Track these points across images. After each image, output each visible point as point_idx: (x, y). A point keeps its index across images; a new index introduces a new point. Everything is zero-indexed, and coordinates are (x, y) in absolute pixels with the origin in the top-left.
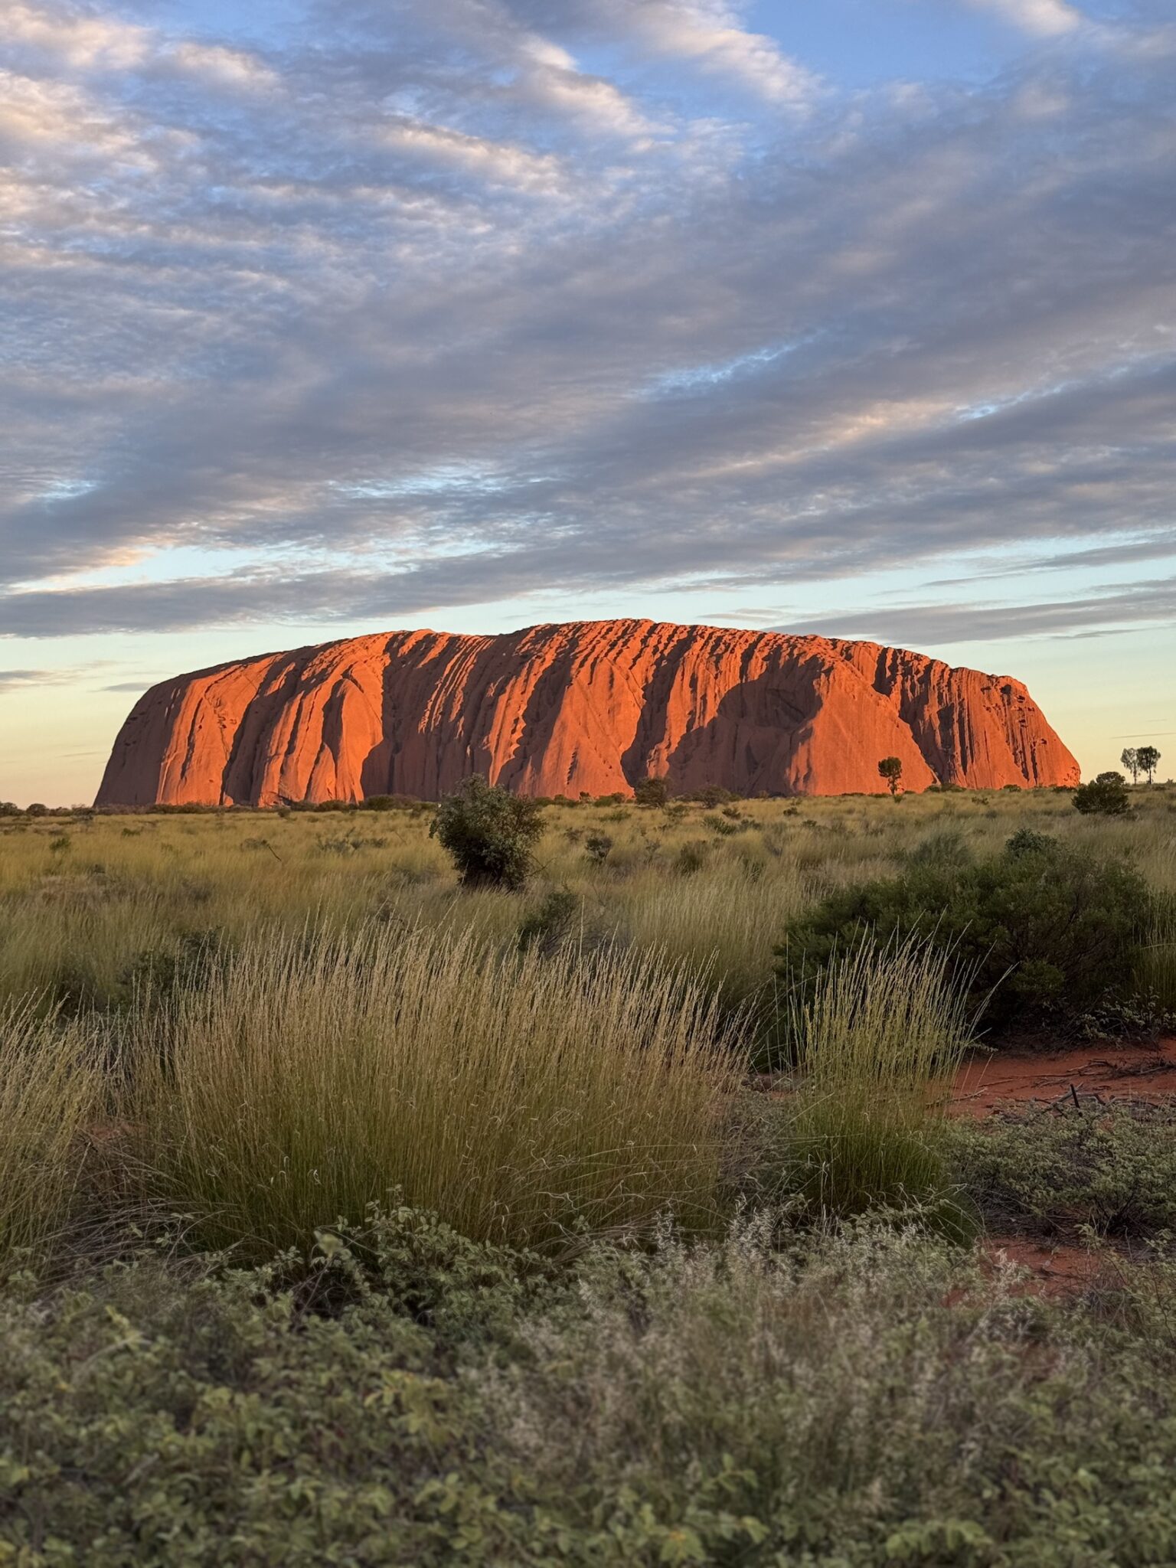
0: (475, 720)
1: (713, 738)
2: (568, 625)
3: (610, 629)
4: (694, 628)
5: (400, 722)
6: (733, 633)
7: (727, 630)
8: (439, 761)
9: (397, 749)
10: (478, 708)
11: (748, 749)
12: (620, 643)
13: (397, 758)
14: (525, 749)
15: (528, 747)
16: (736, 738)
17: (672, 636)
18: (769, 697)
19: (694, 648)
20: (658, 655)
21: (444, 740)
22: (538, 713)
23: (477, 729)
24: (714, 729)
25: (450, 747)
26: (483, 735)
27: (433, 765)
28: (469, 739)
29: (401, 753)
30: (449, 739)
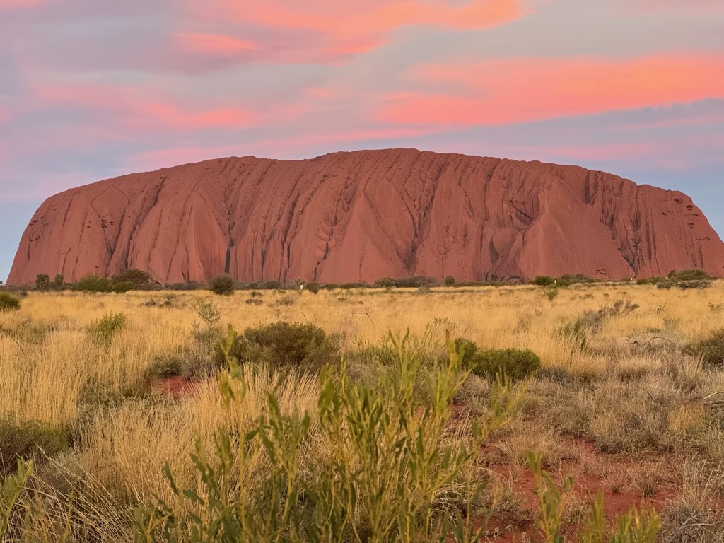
2: (356, 152)
3: (387, 156)
4: (449, 154)
9: (232, 243)
14: (327, 244)
15: (329, 243)
16: (482, 236)
17: (433, 161)
18: (505, 206)
19: (450, 169)
20: (423, 175)
21: (267, 237)
22: (336, 218)
23: (291, 229)
24: (465, 229)
25: (271, 242)
26: (296, 233)
27: (259, 255)
28: (286, 236)
29: (235, 247)
30: (271, 237)
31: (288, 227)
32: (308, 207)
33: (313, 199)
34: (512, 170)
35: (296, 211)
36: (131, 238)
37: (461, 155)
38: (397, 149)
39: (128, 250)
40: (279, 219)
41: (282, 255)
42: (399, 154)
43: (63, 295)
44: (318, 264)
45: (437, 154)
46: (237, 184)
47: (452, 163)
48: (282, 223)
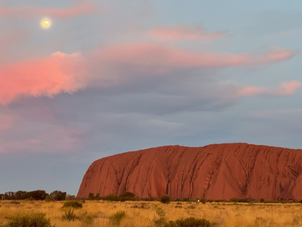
0: (193, 173)
1: (269, 181)
2: (221, 144)
3: (235, 146)
4: (261, 146)
5: (170, 174)
6: (273, 148)
7: (272, 147)
8: (182, 186)
9: (169, 182)
10: (194, 169)
11: (280, 185)
12: (238, 151)
13: (169, 184)
14: (209, 183)
15: (210, 182)
16: (276, 181)
17: (254, 148)
18: (286, 168)
19: (261, 152)
20: (250, 154)
21: (184, 179)
22: (213, 172)
23: (194, 176)
24: (269, 178)
25: (186, 181)
26: (196, 178)
27: (180, 187)
28: (192, 179)
29: (170, 183)
30: (186, 179)
31: (193, 175)
32: (201, 167)
33: (203, 164)
34: (289, 153)
35: (196, 168)
36: (127, 178)
37: (266, 146)
38: (239, 143)
39: (126, 183)
40: (189, 172)
41: (190, 187)
42: (239, 145)
43: (99, 202)
44: (205, 191)
45: (256, 146)
46: (172, 157)
47: (262, 149)
48: (190, 173)
